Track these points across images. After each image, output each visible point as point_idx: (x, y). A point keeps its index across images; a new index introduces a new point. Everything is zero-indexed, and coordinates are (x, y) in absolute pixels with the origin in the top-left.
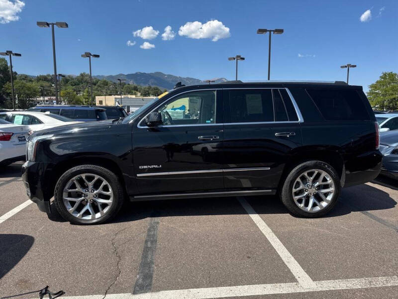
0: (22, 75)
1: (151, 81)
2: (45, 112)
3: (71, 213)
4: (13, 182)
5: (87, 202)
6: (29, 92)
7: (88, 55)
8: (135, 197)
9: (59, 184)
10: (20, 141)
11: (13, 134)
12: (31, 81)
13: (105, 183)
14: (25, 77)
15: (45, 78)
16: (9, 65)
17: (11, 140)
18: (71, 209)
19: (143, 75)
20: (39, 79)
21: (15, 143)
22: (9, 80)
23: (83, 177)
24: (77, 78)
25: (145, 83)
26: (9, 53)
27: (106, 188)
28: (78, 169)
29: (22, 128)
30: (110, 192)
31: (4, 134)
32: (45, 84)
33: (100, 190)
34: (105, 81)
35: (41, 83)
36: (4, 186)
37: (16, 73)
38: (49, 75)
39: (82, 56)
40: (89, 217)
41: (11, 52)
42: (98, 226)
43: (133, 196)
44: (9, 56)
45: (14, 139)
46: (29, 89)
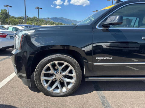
0: (12, 16)
1: (59, 21)
2: (22, 26)
3: (46, 88)
4: (7, 59)
5: (57, 80)
6: (15, 23)
7: (38, 8)
8: (89, 78)
9: (38, 67)
10: (11, 38)
11: (7, 34)
12: (15, 18)
13: (71, 68)
14: (13, 17)
15: (21, 18)
16: (8, 12)
17: (6, 38)
18: (46, 85)
19: (57, 18)
20: (18, 18)
21: (8, 39)
22: (7, 18)
23: (56, 63)
24: (32, 18)
25: (57, 21)
26: (7, 6)
27: (71, 72)
28: (53, 57)
29: (12, 32)
30: (74, 75)
31: (3, 34)
32: (21, 20)
33: (66, 73)
34: (42, 20)
35: (19, 19)
36: (2, 61)
37: (10, 15)
38: (22, 17)
39: (36, 8)
40: (58, 91)
41: (8, 5)
42: (65, 97)
43: (88, 77)
44: (7, 7)
45: (8, 37)
46: (15, 21)
